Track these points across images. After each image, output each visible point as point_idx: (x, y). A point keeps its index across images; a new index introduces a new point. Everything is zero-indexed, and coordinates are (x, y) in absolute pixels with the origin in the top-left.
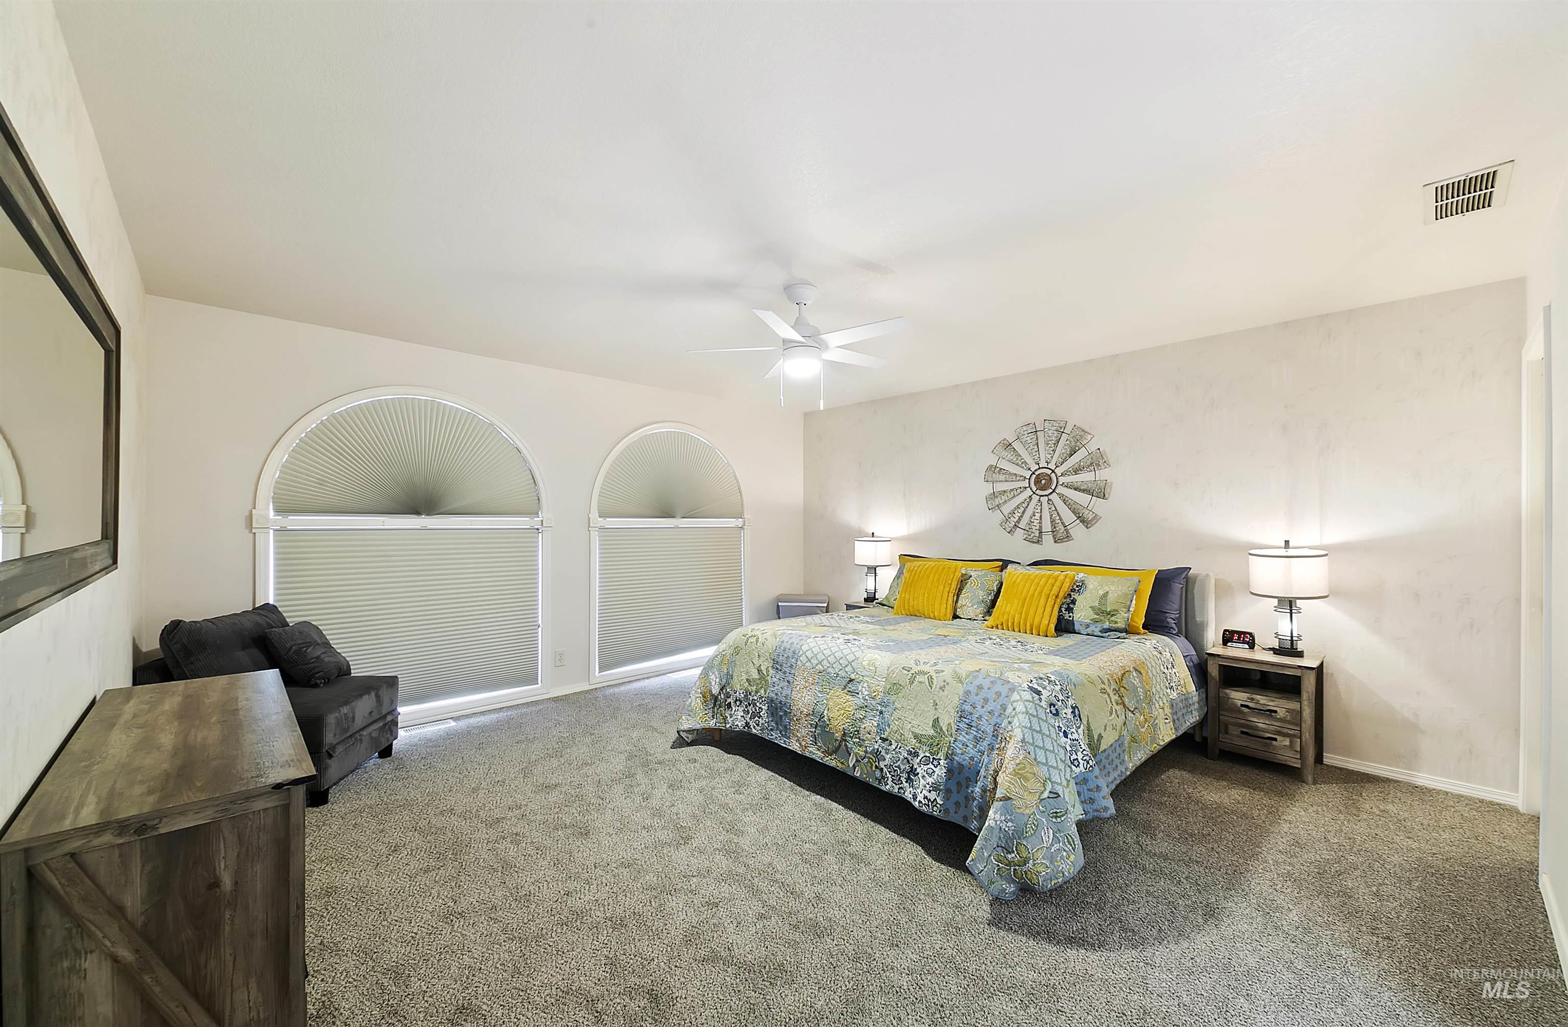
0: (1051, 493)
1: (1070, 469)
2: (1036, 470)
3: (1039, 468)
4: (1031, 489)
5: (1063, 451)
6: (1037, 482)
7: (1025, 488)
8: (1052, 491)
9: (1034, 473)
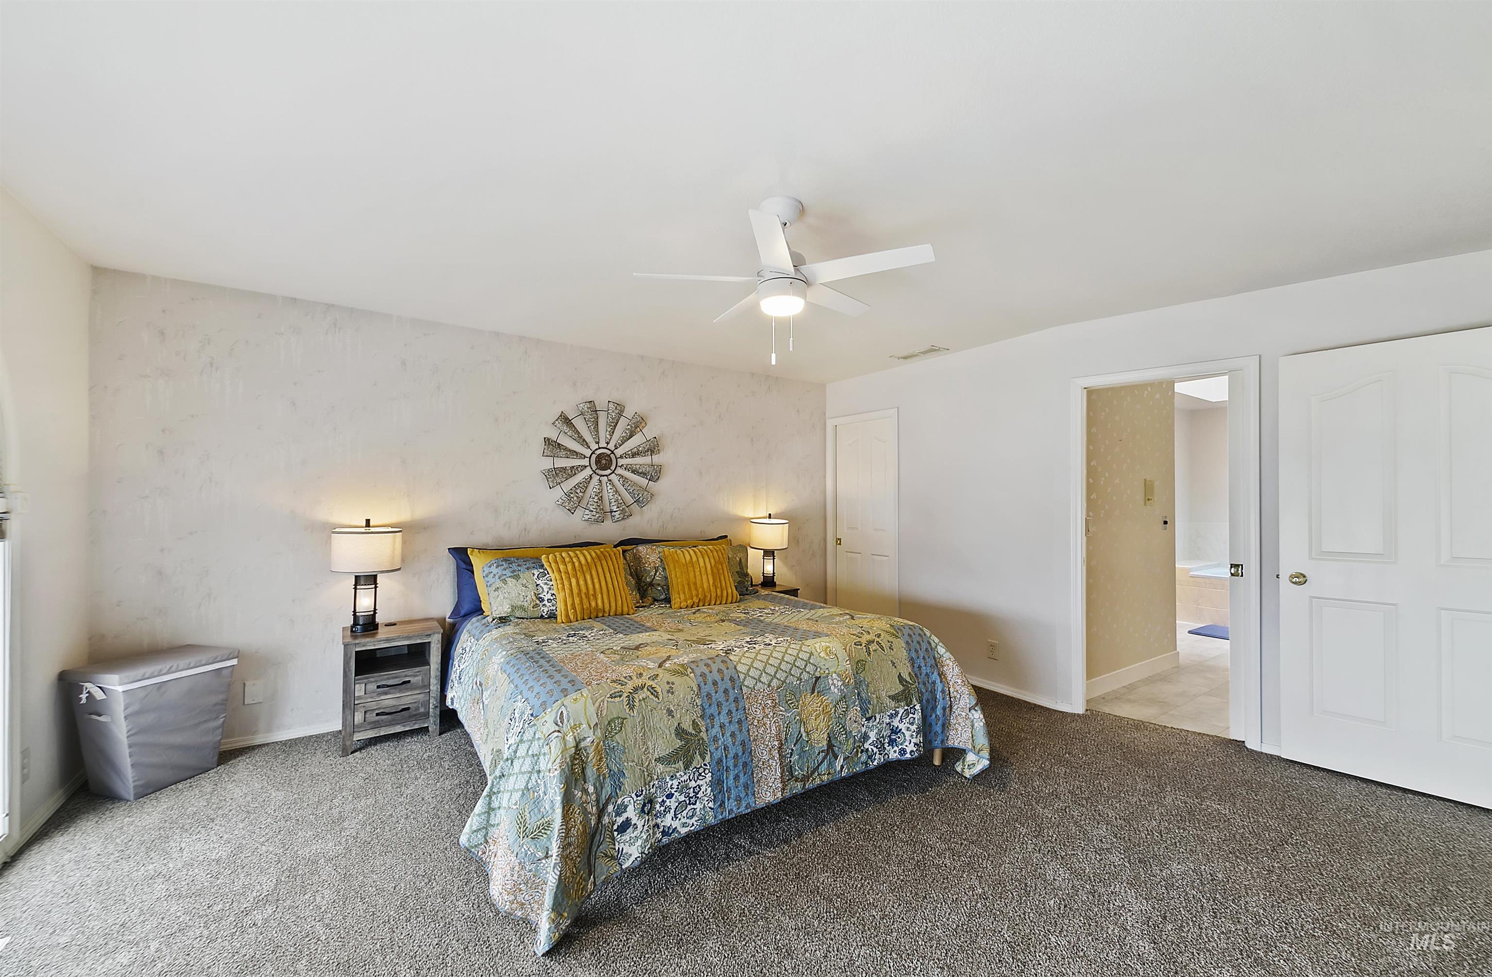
0: (611, 474)
1: (630, 452)
2: (596, 450)
3: (599, 448)
4: (591, 468)
5: (624, 435)
6: (598, 461)
7: (586, 467)
8: (611, 472)
9: (593, 453)
